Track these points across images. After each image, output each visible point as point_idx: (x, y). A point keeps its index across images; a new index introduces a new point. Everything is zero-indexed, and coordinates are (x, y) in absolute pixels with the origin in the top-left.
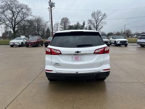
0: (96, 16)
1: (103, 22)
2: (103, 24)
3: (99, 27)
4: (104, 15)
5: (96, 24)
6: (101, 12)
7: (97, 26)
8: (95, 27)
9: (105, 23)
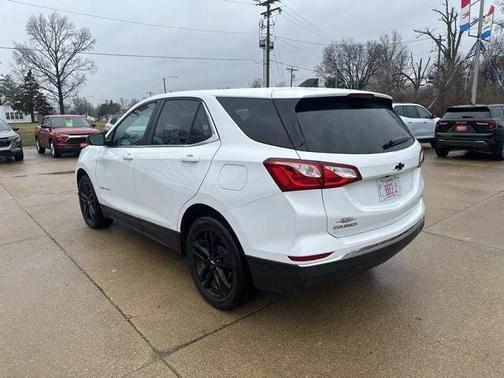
0: (48, 34)
1: (83, 61)
2: (84, 68)
3: (70, 80)
4: (84, 36)
5: (54, 69)
6: (69, 21)
7: (58, 76)
8: (51, 80)
9: (92, 67)
